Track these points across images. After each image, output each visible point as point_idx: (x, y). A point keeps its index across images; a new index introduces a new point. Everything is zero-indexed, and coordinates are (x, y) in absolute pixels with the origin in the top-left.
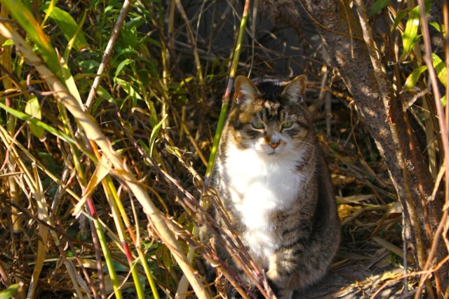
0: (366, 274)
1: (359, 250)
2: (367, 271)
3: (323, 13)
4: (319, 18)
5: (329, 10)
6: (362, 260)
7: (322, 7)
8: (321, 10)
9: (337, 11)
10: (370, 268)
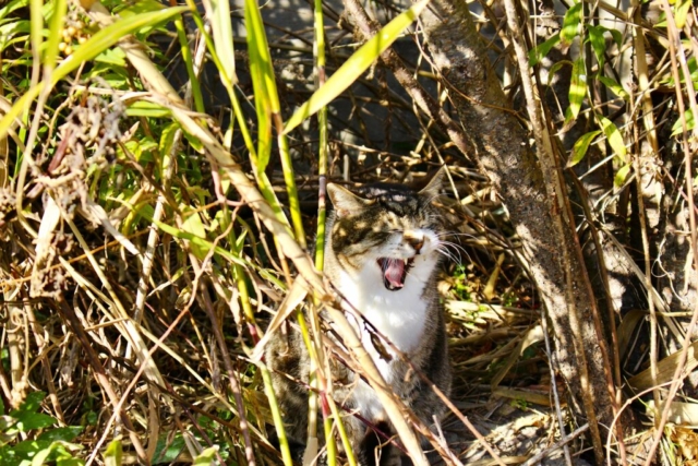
0: (487, 425)
1: (464, 396)
2: (487, 422)
3: (470, 82)
4: (463, 88)
5: (476, 78)
6: (476, 409)
7: (469, 75)
8: (467, 77)
9: (485, 78)
10: (491, 418)
